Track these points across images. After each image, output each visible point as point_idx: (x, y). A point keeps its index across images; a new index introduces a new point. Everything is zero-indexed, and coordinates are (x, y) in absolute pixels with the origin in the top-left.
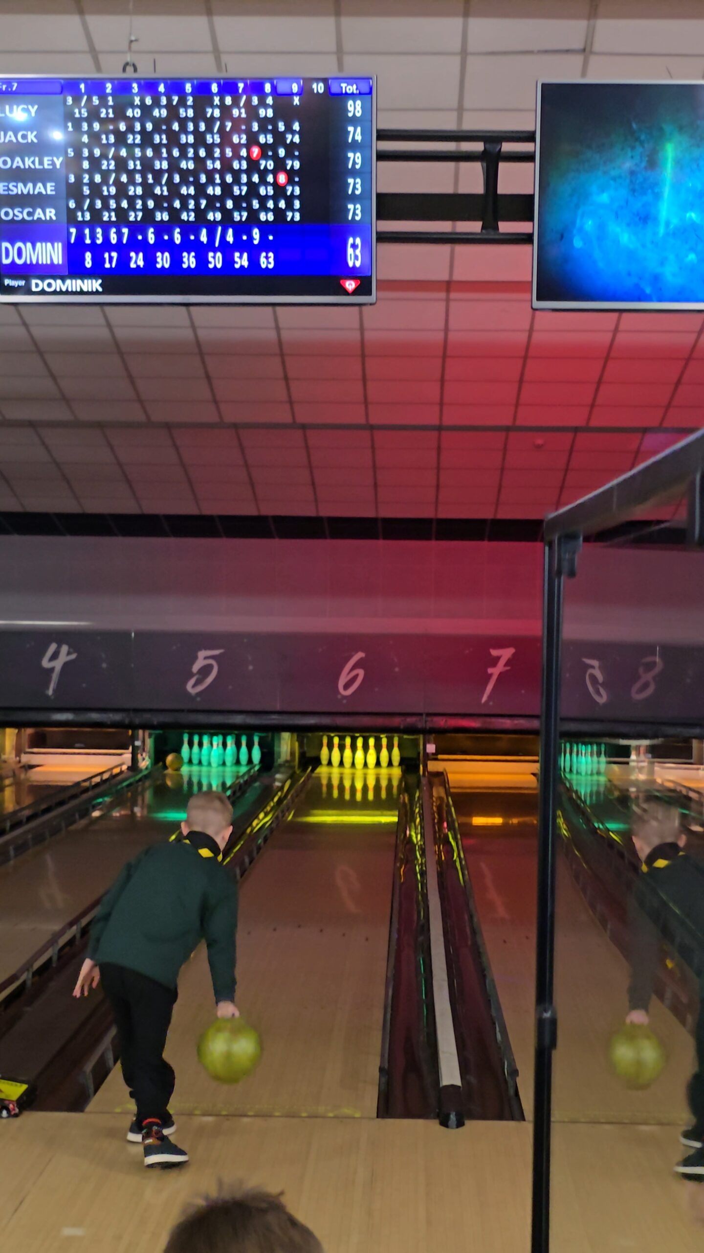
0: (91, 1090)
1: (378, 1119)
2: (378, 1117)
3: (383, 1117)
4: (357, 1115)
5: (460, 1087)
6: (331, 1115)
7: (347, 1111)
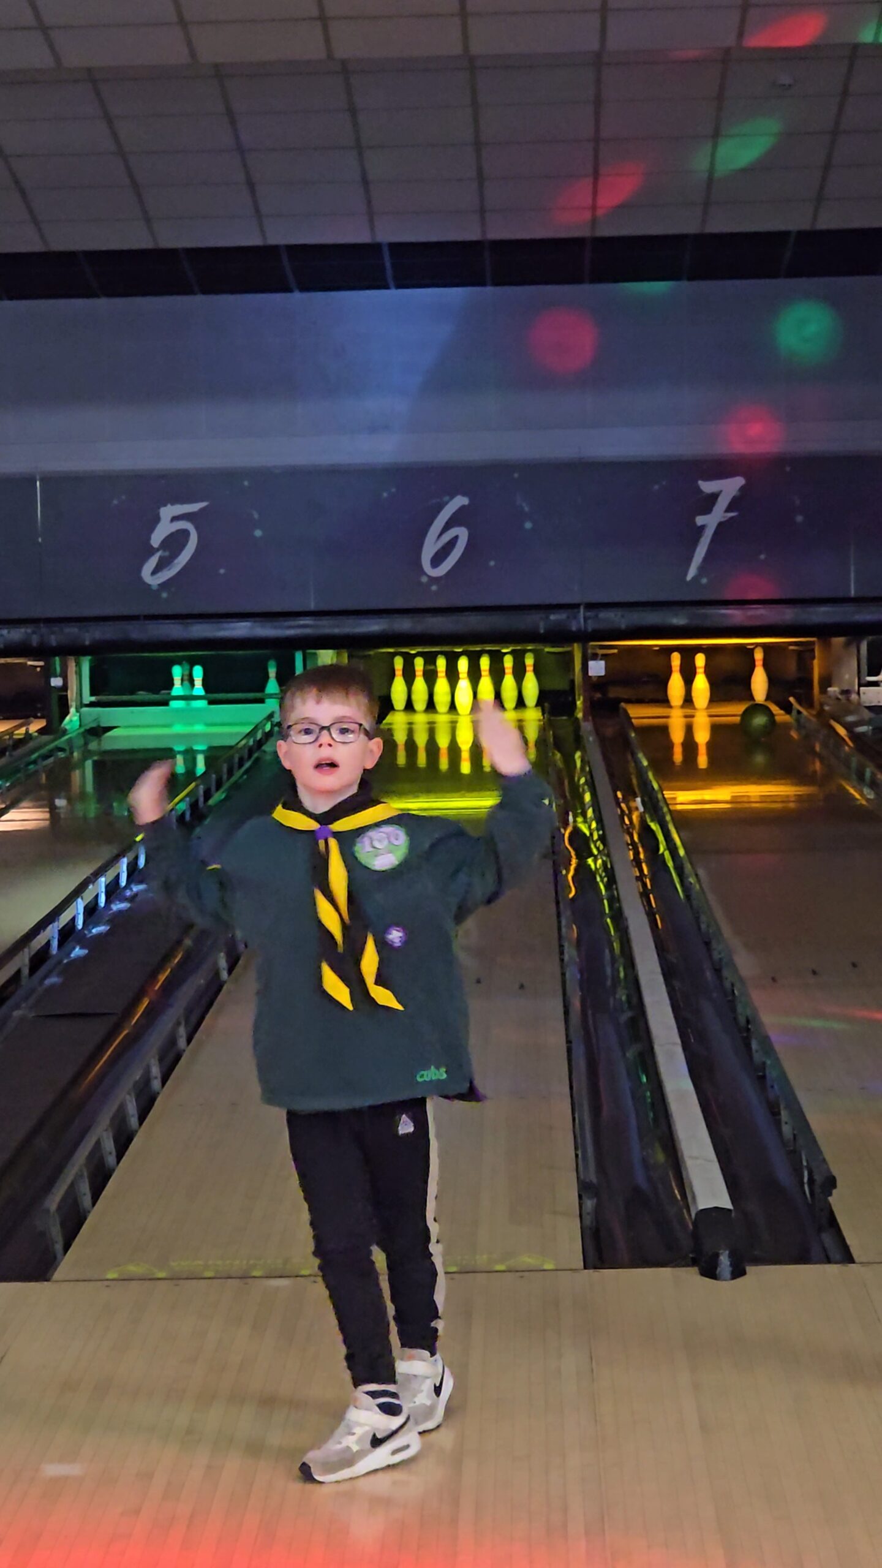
0: (59, 1247)
1: (586, 1271)
2: (585, 1268)
3: (595, 1268)
4: (548, 1266)
5: (729, 1210)
6: (500, 1267)
7: (528, 1260)
